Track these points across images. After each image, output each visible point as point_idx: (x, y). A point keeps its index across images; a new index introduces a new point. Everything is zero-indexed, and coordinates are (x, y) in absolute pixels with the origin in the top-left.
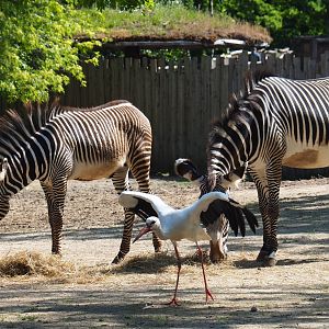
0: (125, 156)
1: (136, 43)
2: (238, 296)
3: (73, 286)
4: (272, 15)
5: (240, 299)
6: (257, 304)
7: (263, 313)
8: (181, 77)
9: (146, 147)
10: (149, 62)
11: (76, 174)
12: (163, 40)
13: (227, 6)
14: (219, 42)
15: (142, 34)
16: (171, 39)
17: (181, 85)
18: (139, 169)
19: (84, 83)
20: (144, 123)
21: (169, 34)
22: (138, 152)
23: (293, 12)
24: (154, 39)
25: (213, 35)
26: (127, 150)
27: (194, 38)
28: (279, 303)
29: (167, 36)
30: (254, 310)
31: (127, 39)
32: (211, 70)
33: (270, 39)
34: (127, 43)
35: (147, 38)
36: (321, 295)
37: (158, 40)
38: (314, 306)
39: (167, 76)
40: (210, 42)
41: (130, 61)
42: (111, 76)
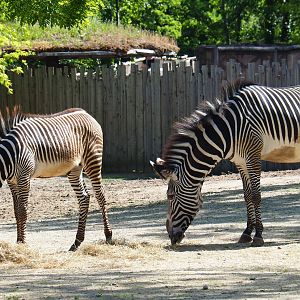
0: (80, 157)
1: (56, 54)
2: (187, 277)
3: (41, 271)
4: (172, 25)
5: (190, 279)
6: (206, 283)
7: (214, 291)
8: (99, 84)
9: (98, 149)
10: (70, 71)
11: (38, 173)
12: (81, 50)
13: (132, 18)
14: (131, 51)
15: (62, 45)
16: (89, 50)
17: (99, 91)
18: (92, 169)
19: (11, 91)
20: (96, 128)
21: (86, 45)
22: (92, 154)
23: (193, 22)
24: (73, 50)
25: (126, 45)
26: (82, 152)
27: (109, 48)
28: (224, 282)
29: (85, 47)
30: (205, 288)
31: (49, 50)
32: (126, 77)
33: (178, 49)
34: (48, 54)
35: (66, 49)
36: (259, 275)
37: (77, 50)
38: (255, 284)
39: (87, 83)
40: (124, 51)
41: (52, 70)
42: (35, 85)
